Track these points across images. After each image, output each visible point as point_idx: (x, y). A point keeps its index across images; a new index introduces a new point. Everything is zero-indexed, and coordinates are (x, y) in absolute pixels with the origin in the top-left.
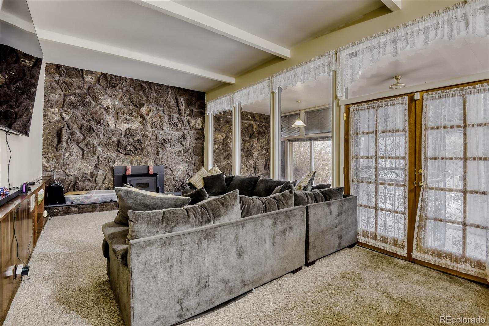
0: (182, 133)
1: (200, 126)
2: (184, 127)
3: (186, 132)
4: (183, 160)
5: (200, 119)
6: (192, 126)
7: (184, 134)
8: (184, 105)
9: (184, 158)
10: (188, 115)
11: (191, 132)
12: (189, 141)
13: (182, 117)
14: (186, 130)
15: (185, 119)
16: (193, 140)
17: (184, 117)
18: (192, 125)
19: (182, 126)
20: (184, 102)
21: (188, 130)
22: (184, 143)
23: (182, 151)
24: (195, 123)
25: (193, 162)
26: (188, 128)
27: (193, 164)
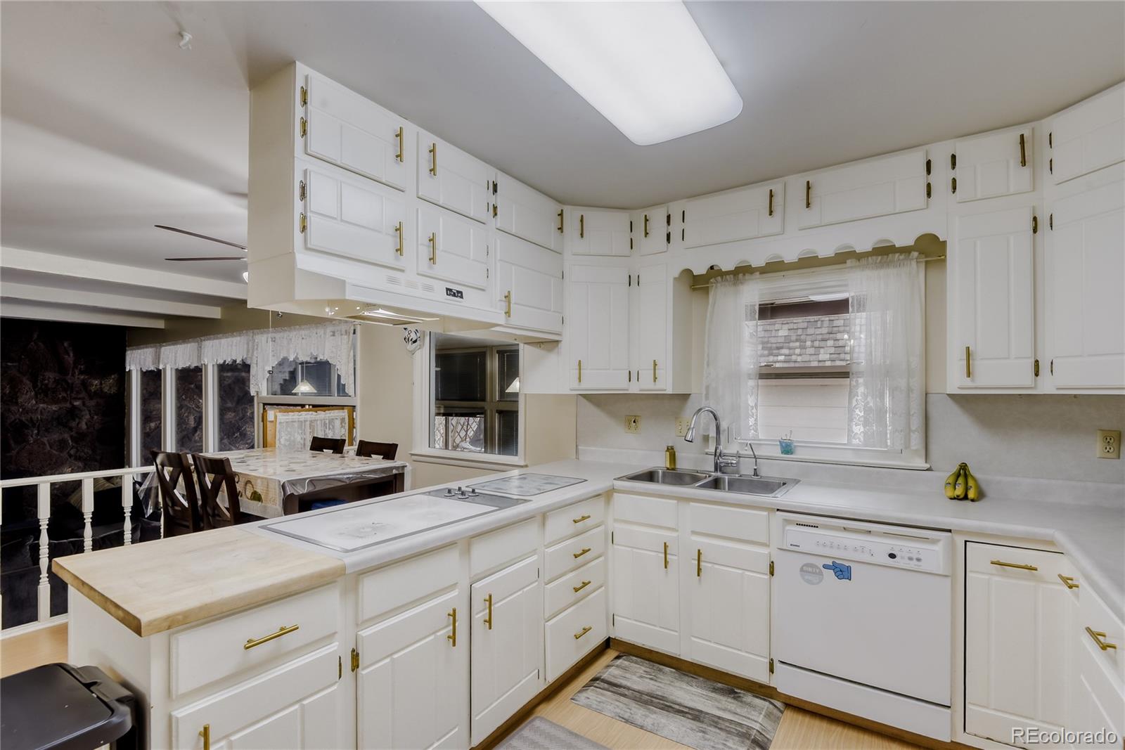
0: (68, 405)
1: (113, 390)
2: (73, 395)
3: (77, 403)
4: (70, 456)
5: (113, 377)
6: (93, 391)
7: (74, 407)
8: (71, 354)
9: (72, 452)
10: (81, 373)
11: (92, 403)
12: (85, 420)
13: (69, 378)
14: (79, 399)
15: (77, 378)
16: (96, 417)
17: (73, 375)
18: (93, 389)
19: (69, 393)
20: (71, 348)
21: (84, 398)
22: (73, 424)
23: (69, 439)
24: (101, 384)
25: (98, 458)
26: (83, 394)
27: (96, 461)
